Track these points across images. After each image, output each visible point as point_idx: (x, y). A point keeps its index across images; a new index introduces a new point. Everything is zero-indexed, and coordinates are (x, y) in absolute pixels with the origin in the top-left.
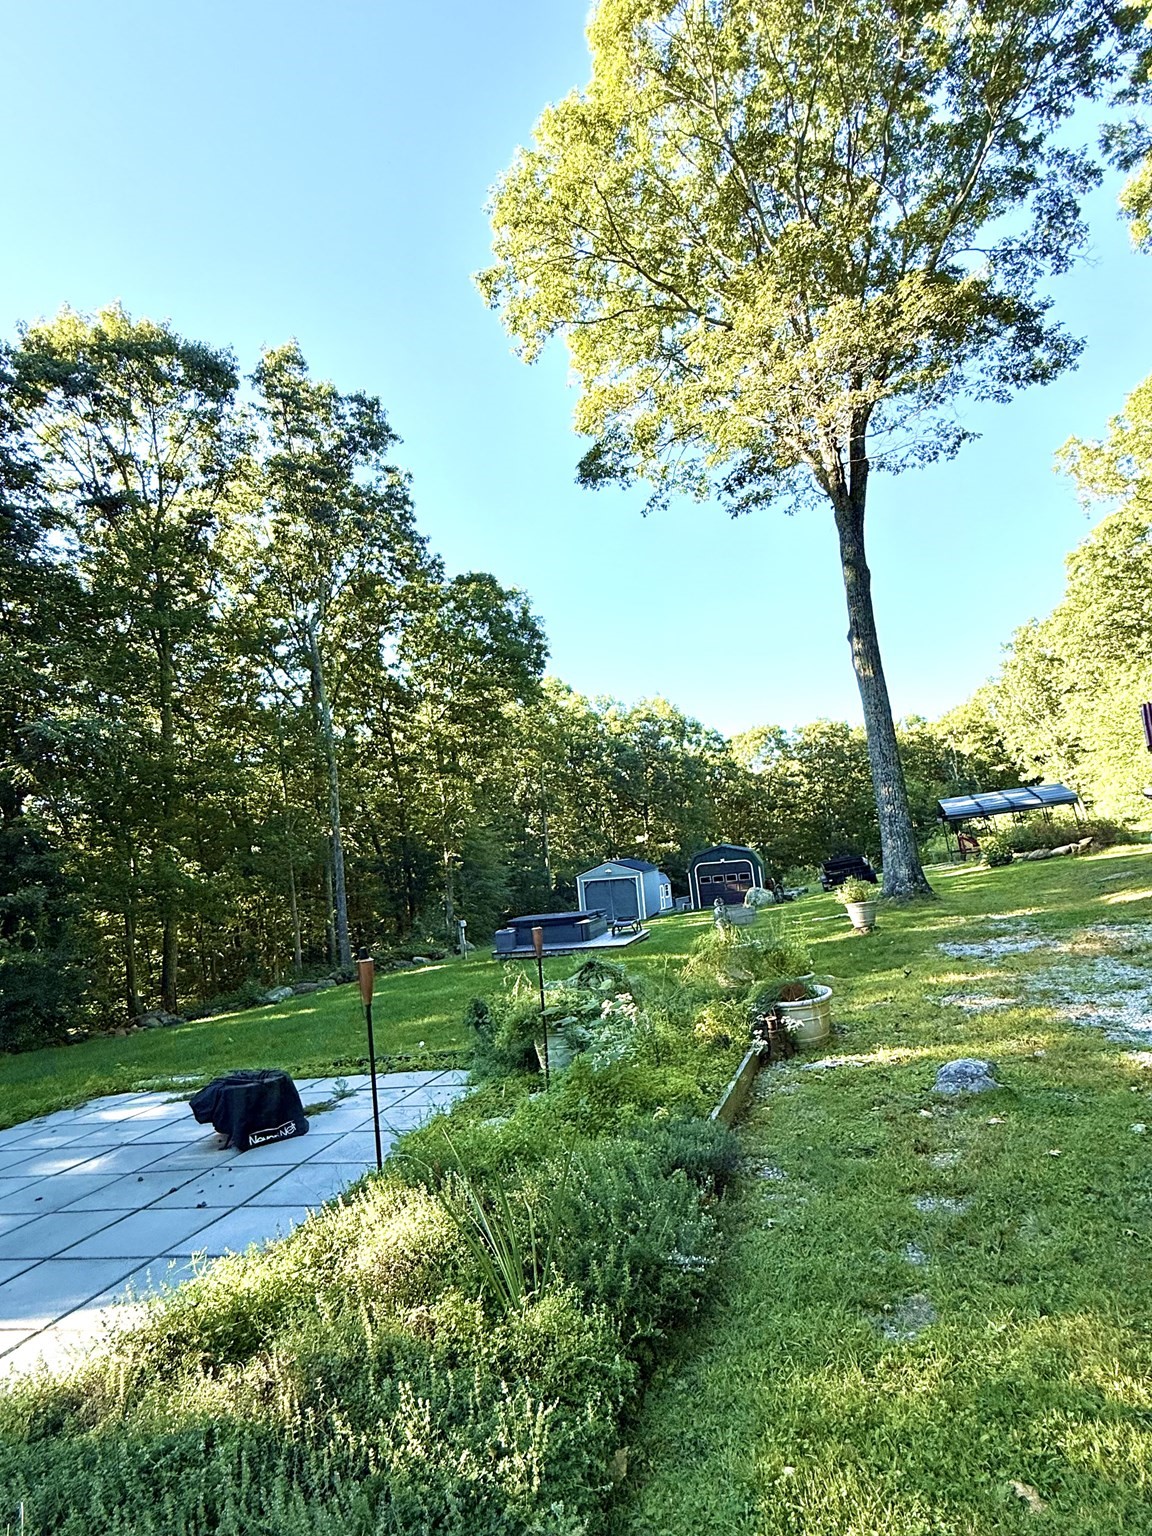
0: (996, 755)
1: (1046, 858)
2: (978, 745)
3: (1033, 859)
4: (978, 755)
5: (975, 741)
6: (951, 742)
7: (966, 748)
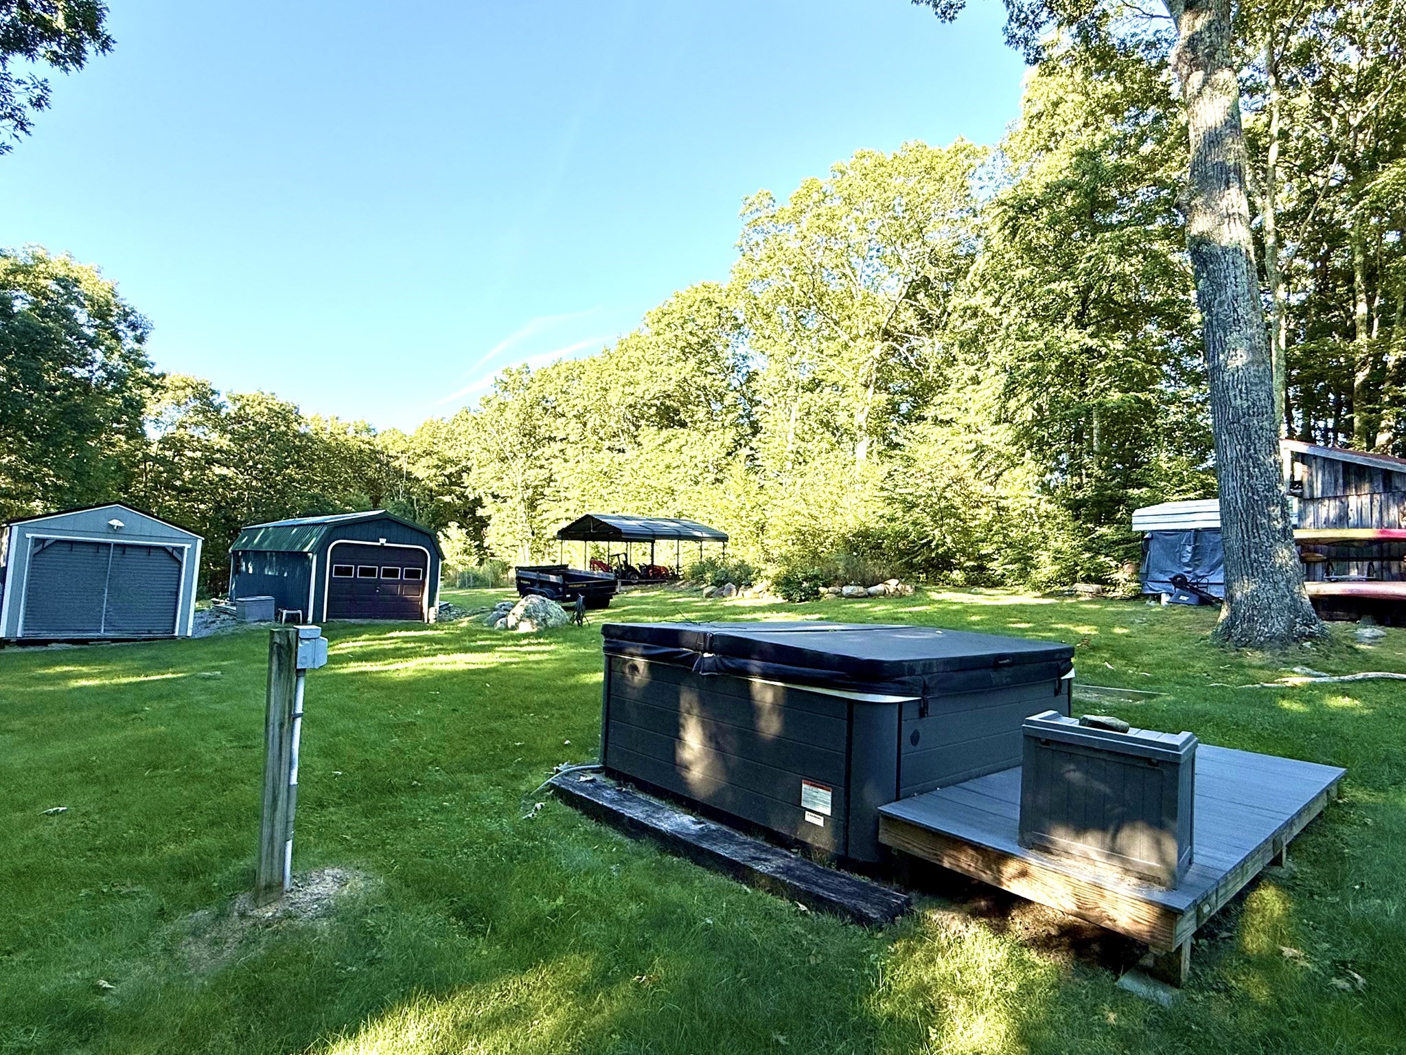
7: (419, 471)
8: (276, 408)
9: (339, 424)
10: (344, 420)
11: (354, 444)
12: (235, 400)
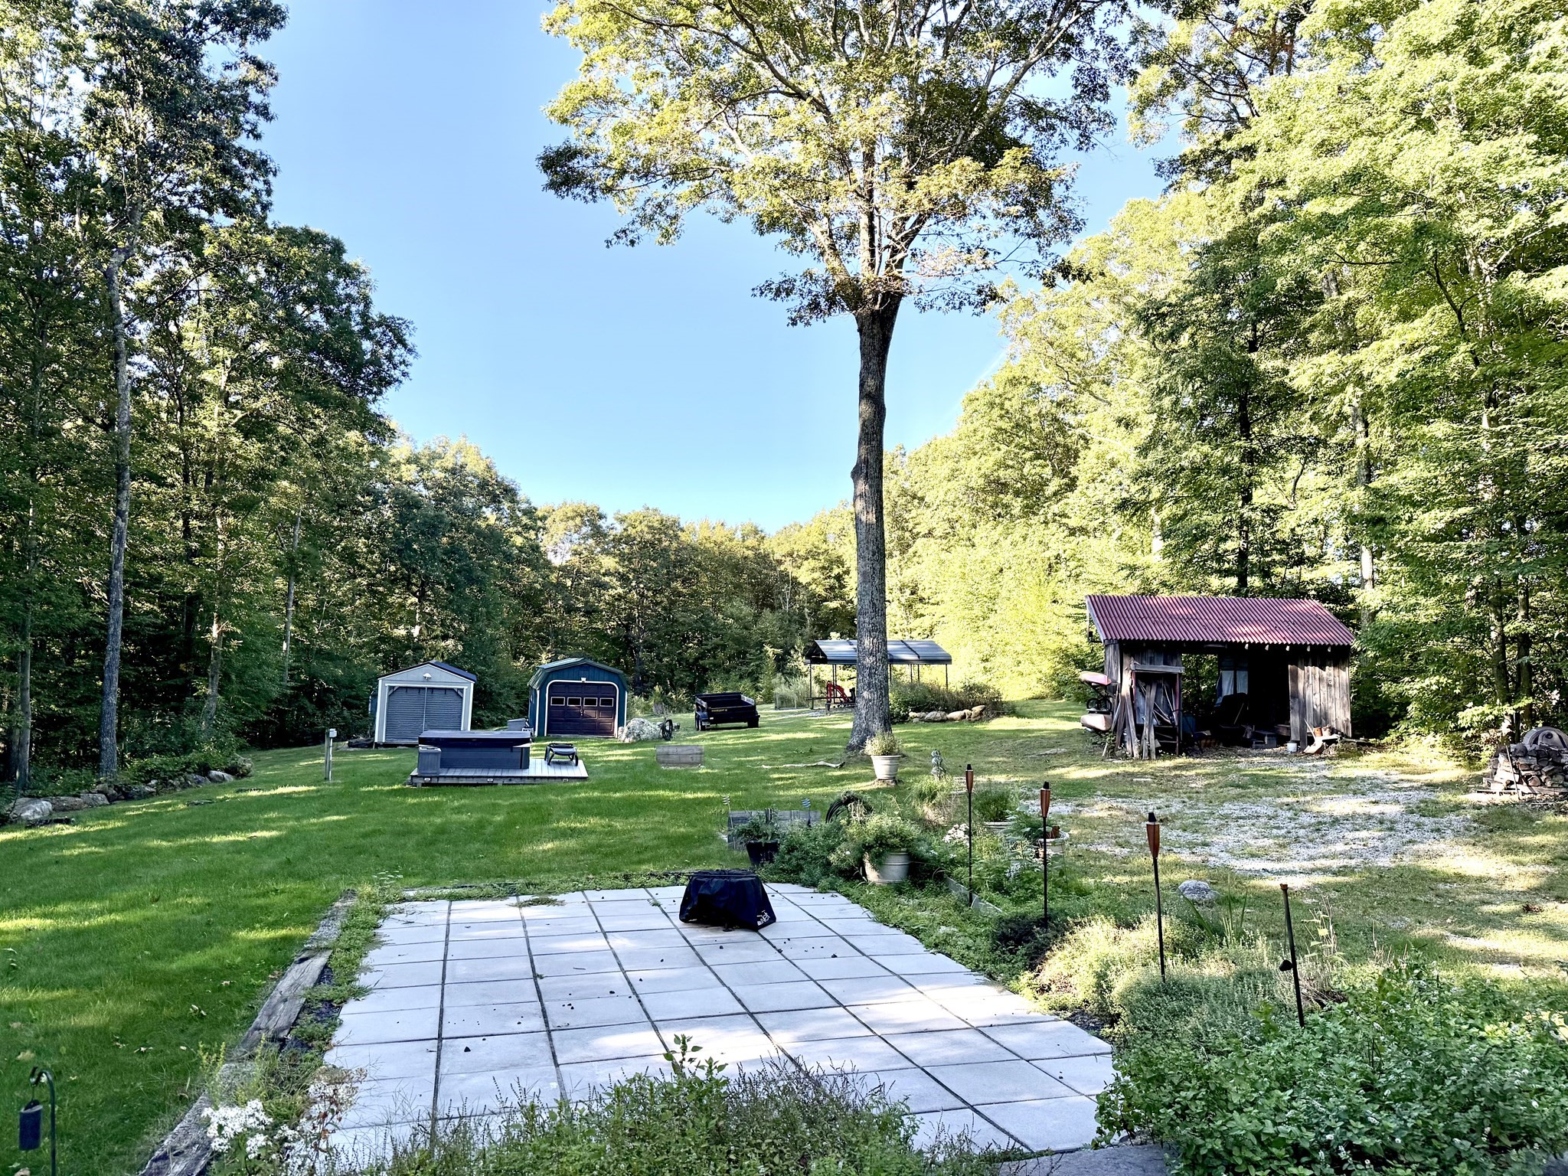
0: (832, 588)
1: (943, 721)
2: (816, 575)
3: (929, 721)
4: (814, 586)
5: (813, 570)
6: (787, 566)
7: (804, 576)
8: (656, 525)
9: (725, 531)
10: (731, 524)
11: (741, 552)
12: (622, 521)
